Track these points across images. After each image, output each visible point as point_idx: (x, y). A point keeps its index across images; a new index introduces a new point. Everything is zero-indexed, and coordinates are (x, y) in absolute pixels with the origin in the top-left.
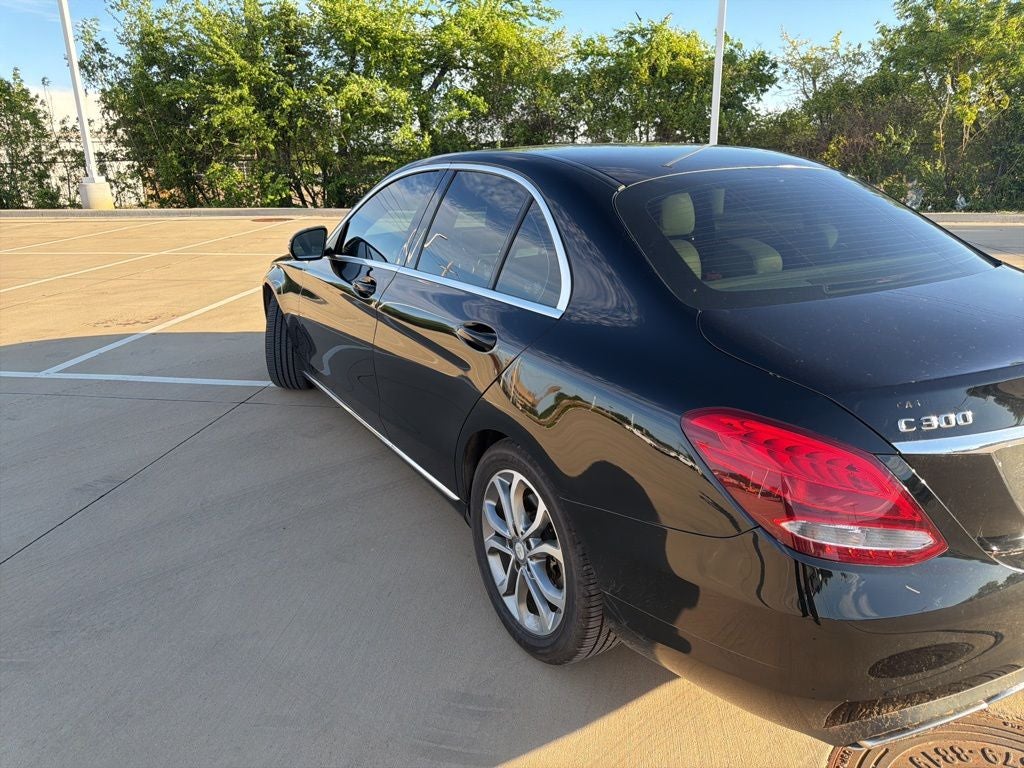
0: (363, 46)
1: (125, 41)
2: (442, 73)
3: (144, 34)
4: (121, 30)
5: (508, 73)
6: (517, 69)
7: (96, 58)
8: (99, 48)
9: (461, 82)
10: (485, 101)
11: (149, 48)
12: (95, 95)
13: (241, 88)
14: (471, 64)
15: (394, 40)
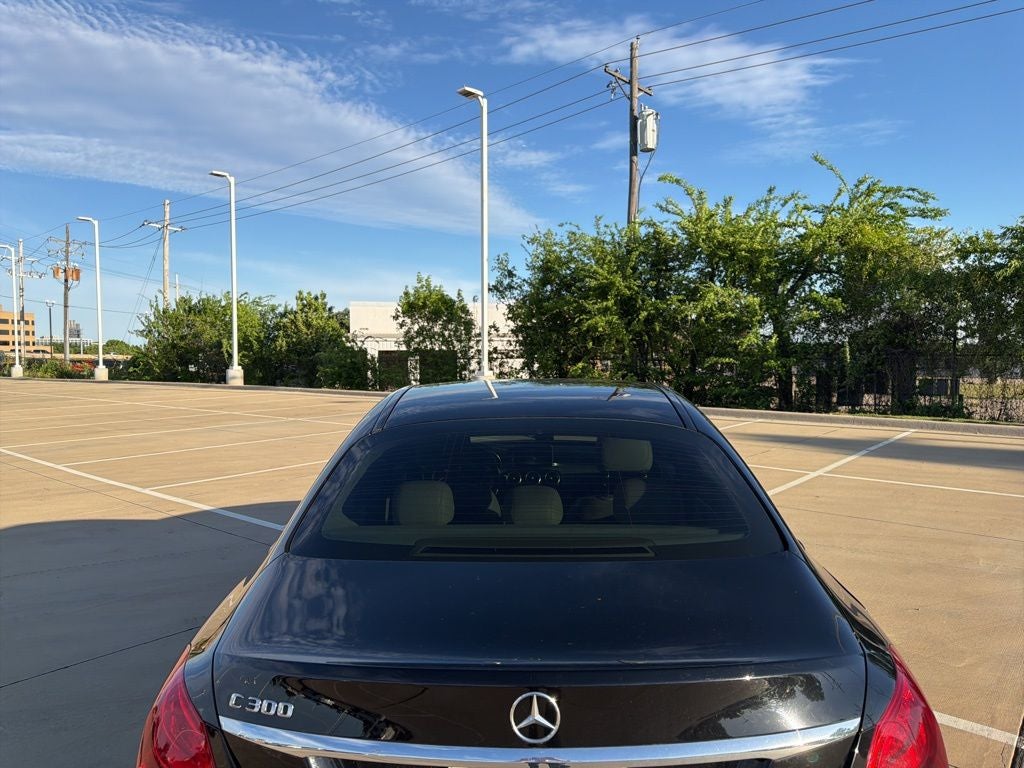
0: (721, 258)
1: (531, 267)
2: (803, 278)
3: (546, 262)
4: (530, 260)
5: (870, 274)
6: (880, 272)
7: (506, 282)
8: (511, 274)
9: (820, 286)
10: (843, 301)
11: (546, 270)
12: (504, 309)
13: (607, 300)
14: (834, 267)
15: (751, 251)
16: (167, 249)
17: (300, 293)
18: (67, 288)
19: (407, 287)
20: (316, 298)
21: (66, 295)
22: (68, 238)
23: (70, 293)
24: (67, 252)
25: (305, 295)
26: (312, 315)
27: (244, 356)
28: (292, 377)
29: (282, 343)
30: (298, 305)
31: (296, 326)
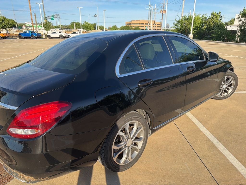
16: (184, 3)
17: (213, 12)
18: (163, 15)
19: (244, 8)
20: (217, 14)
21: (162, 17)
22: (164, 3)
23: (163, 16)
24: (163, 6)
25: (214, 13)
26: (215, 19)
27: (195, 31)
28: (205, 38)
29: (205, 27)
30: (211, 16)
31: (209, 23)
